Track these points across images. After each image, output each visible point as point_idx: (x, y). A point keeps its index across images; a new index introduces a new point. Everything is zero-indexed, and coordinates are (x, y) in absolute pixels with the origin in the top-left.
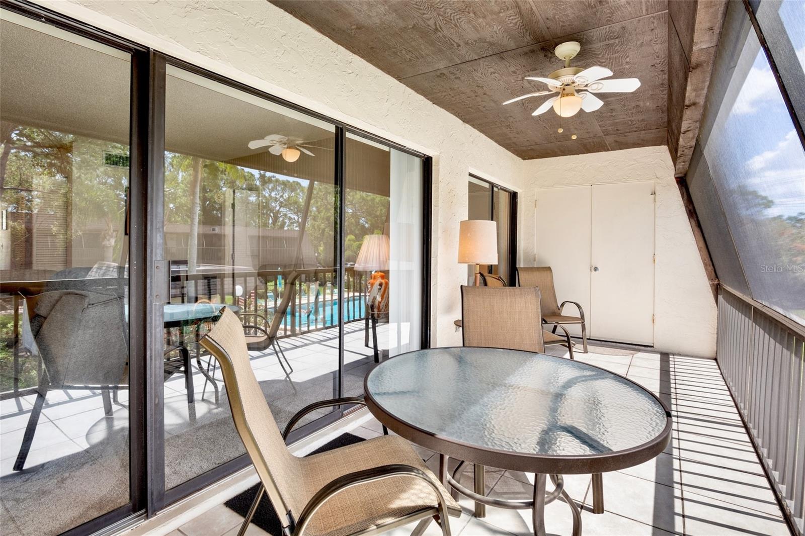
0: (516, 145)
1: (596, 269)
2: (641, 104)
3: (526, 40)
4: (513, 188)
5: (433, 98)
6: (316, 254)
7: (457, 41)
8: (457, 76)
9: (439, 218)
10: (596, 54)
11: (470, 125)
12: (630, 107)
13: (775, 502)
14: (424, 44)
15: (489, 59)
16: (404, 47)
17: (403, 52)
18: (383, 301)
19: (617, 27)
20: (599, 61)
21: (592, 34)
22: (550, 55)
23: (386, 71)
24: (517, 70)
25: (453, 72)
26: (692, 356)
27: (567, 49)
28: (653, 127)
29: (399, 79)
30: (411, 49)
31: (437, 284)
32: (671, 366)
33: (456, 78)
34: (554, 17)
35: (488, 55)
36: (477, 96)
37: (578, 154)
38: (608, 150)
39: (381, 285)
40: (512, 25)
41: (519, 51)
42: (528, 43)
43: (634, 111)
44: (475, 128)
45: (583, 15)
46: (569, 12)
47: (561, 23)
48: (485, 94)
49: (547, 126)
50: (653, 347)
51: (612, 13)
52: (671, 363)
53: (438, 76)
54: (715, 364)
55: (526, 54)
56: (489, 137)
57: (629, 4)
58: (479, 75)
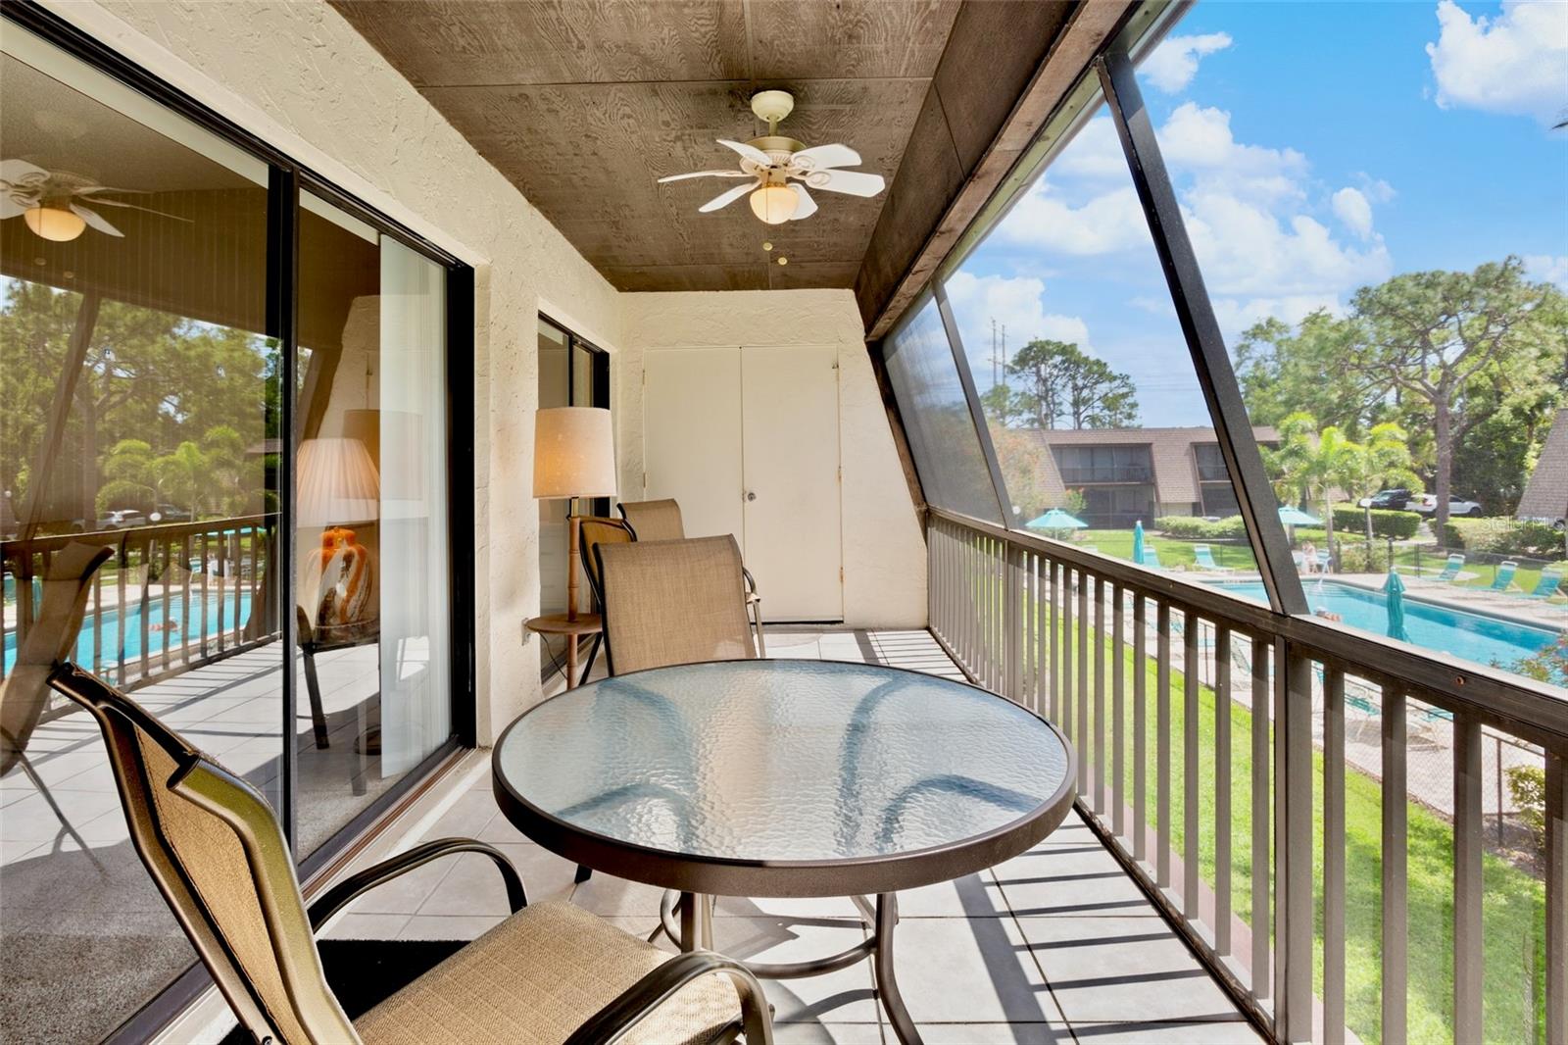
0: (617, 261)
1: (751, 496)
2: (842, 217)
3: (710, 70)
4: (603, 345)
5: (483, 141)
6: (8, 493)
7: (581, 38)
8: (555, 106)
9: (491, 401)
10: (810, 122)
11: (541, 210)
12: (824, 220)
13: (1083, 823)
14: (509, 25)
15: (631, 88)
16: (461, 18)
17: (456, 30)
18: (355, 597)
19: (856, 85)
20: (810, 135)
21: (817, 87)
22: (739, 105)
23: (394, 62)
24: (673, 120)
25: (548, 96)
26: (897, 629)
27: (773, 104)
28: (845, 258)
29: (420, 85)
30: (474, 26)
31: (488, 545)
32: (875, 649)
33: (549, 111)
34: (772, 43)
35: (632, 79)
36: (576, 155)
37: (718, 290)
38: (768, 288)
39: (348, 559)
40: (697, 35)
41: (693, 86)
42: (712, 75)
43: (828, 227)
44: (548, 218)
45: (817, 52)
46: (799, 40)
47: (779, 56)
48: (595, 154)
49: (685, 235)
50: (842, 622)
51: (859, 61)
52: (873, 644)
53: (511, 99)
54: (929, 636)
55: (700, 94)
56: (569, 240)
57: (888, 53)
58: (599, 114)
